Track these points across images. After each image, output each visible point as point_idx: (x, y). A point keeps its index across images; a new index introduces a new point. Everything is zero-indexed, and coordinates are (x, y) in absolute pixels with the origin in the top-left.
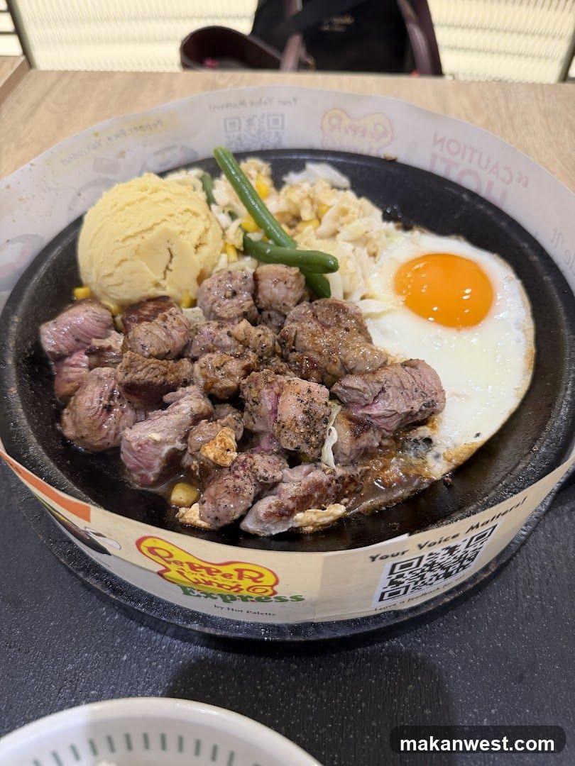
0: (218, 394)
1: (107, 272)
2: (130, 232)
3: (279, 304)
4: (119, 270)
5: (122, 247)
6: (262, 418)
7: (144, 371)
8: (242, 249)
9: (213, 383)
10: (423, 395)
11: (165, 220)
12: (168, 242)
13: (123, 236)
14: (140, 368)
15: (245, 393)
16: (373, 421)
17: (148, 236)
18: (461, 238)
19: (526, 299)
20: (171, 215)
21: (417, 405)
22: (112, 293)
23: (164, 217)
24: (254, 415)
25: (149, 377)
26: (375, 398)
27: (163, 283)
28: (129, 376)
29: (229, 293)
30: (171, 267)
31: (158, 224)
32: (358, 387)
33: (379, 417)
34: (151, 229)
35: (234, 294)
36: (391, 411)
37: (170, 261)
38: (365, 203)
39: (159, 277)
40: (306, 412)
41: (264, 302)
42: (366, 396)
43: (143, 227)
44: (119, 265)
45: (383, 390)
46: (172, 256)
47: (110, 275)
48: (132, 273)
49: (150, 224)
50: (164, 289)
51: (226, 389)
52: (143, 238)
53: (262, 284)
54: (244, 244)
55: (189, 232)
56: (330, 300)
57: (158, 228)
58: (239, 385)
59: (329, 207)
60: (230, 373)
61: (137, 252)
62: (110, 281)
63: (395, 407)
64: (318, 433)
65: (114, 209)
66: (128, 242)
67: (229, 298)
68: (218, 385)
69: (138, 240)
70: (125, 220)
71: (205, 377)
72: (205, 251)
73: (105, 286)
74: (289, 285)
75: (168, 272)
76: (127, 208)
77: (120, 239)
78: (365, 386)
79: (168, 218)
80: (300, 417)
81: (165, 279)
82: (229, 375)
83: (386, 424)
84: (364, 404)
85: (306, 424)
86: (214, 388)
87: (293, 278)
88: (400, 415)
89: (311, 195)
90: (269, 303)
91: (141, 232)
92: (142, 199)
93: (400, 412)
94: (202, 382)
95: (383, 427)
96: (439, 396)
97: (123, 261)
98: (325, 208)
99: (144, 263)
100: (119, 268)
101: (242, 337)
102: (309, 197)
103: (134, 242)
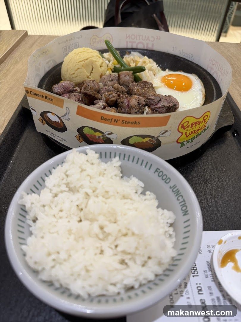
0: (110, 103)
1: (73, 72)
2: (81, 60)
3: (126, 82)
4: (77, 72)
5: (78, 64)
6: (124, 108)
7: (89, 91)
8: (113, 70)
9: (109, 99)
10: (172, 102)
11: (91, 57)
12: (92, 63)
13: (79, 61)
14: (88, 90)
15: (119, 101)
16: (158, 109)
17: (86, 61)
18: (181, 71)
19: (202, 83)
20: (93, 56)
21: (171, 105)
22: (74, 80)
23: (91, 56)
24: (122, 107)
25: (91, 93)
26: (158, 102)
27: (90, 77)
28: (85, 91)
29: (110, 80)
30: (92, 72)
31: (89, 58)
32: (153, 98)
33: (160, 108)
34: (87, 59)
35: (112, 80)
36: (163, 106)
37: (92, 70)
38: (151, 60)
39: (89, 75)
40: (138, 103)
41: (122, 83)
42: (155, 101)
43: (84, 59)
44: (76, 70)
45: (160, 100)
46: (93, 69)
47: (74, 74)
48: (81, 73)
49: (87, 58)
50: (90, 79)
51: (113, 101)
52: (85, 61)
53: (121, 77)
54: (114, 69)
55: (98, 62)
56: (142, 81)
57: (89, 60)
58: (116, 99)
59: (140, 62)
60: (114, 96)
61: (83, 66)
62: (73, 76)
63: (164, 104)
64: (142, 109)
65: (75, 54)
66: (80, 63)
67: (110, 81)
68: (110, 100)
69: (83, 62)
70: (79, 57)
71: (106, 98)
72: (103, 68)
73: (72, 78)
74: (130, 76)
75: (91, 74)
76: (80, 54)
77: (78, 62)
78: (155, 98)
79: (92, 57)
80: (137, 104)
81: (90, 76)
82: (113, 97)
83: (162, 110)
84: (155, 104)
85: (138, 106)
86: (109, 101)
87: (131, 74)
88: (166, 107)
89: (133, 59)
90: (123, 83)
91: (84, 60)
92: (84, 52)
93: (166, 106)
94: (105, 99)
95: (161, 111)
96: (177, 103)
97: (78, 69)
98: (138, 62)
99: (85, 70)
100: (77, 71)
101: (116, 88)
102: (133, 60)
103: (82, 63)
